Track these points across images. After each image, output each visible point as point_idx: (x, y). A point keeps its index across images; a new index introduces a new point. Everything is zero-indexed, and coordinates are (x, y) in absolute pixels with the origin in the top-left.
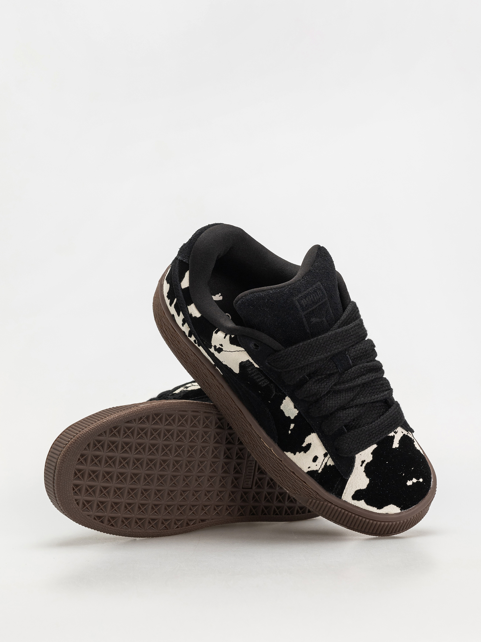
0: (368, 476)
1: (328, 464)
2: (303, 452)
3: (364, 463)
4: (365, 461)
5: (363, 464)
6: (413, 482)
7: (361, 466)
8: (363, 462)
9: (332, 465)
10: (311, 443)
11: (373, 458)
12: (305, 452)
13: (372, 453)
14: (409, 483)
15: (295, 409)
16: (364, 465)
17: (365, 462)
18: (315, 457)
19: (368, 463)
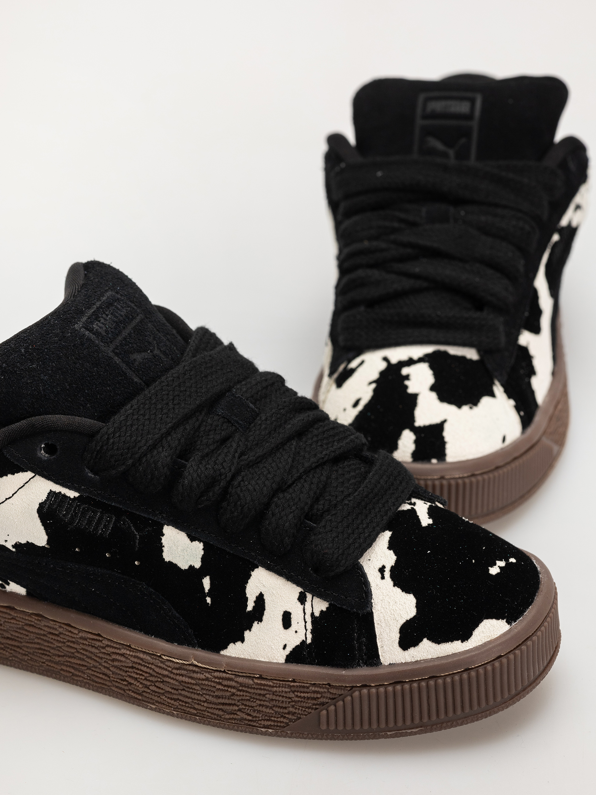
0: (406, 590)
1: (317, 614)
2: (255, 624)
3: (384, 571)
4: (384, 567)
5: (385, 573)
6: (499, 566)
7: (383, 578)
8: (382, 570)
9: (324, 609)
10: (261, 592)
11: (396, 555)
12: (260, 620)
13: (389, 548)
14: (494, 571)
15: (194, 542)
16: (387, 574)
17: (385, 569)
18: (283, 615)
19: (392, 567)
